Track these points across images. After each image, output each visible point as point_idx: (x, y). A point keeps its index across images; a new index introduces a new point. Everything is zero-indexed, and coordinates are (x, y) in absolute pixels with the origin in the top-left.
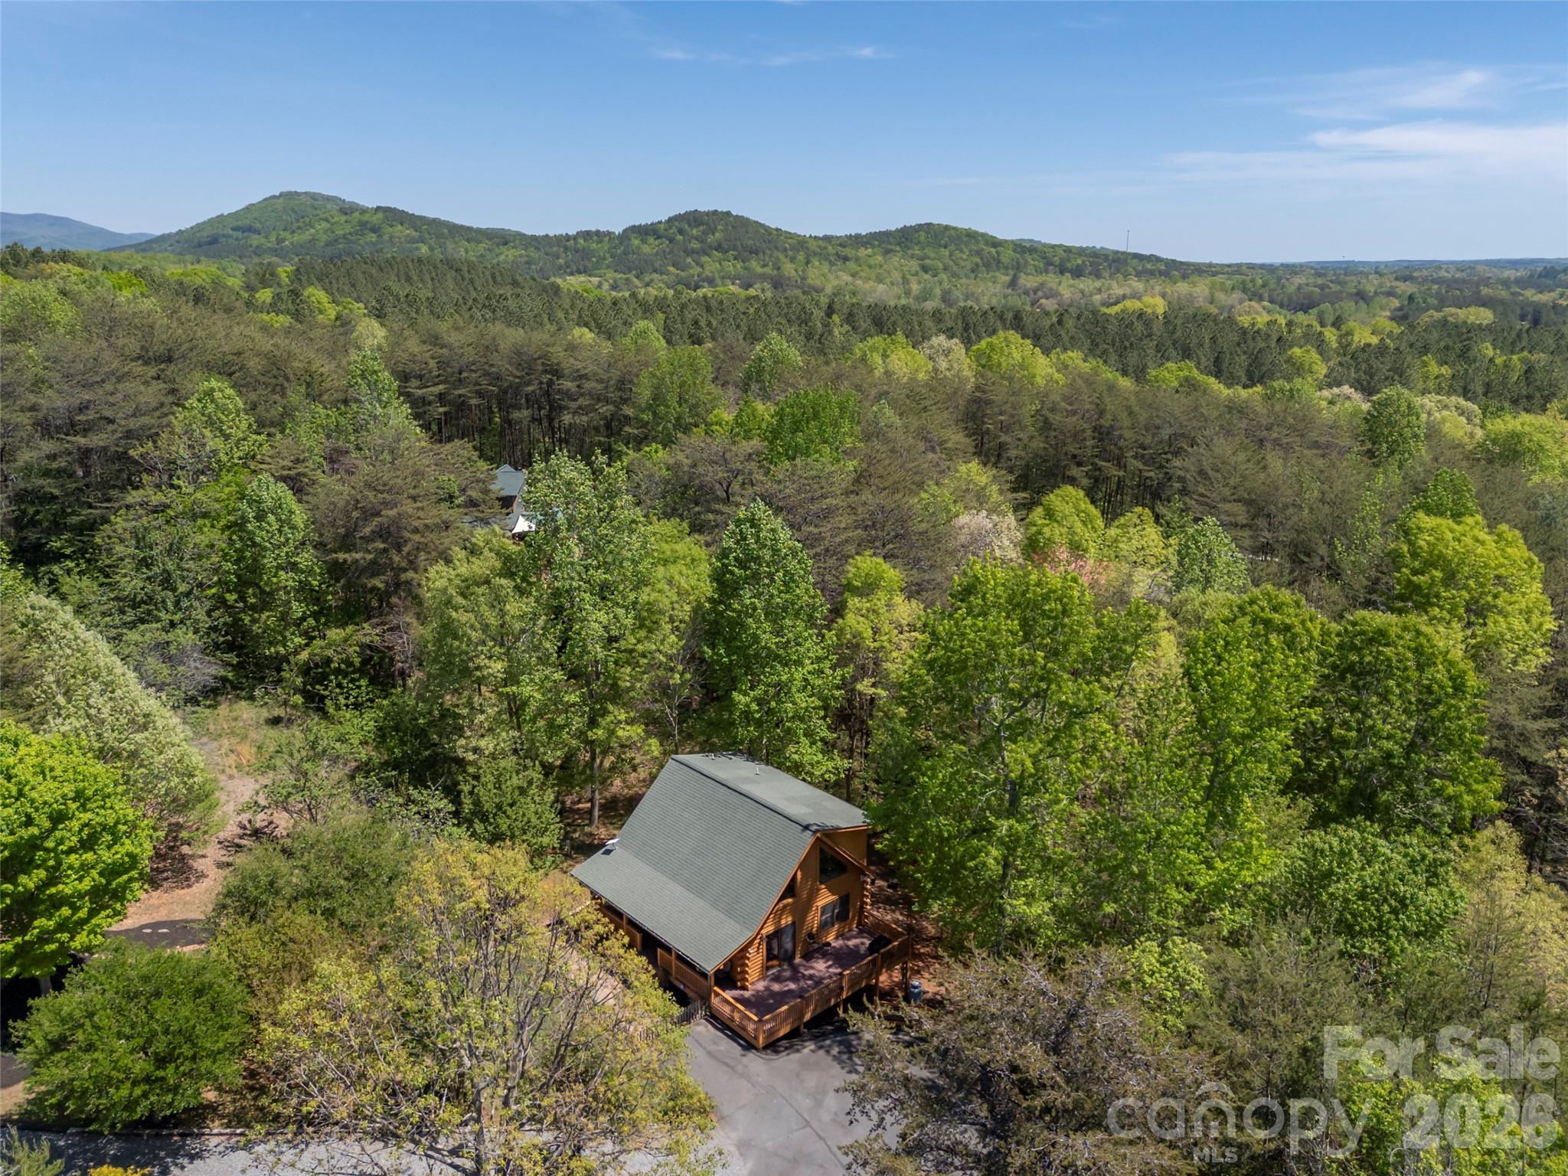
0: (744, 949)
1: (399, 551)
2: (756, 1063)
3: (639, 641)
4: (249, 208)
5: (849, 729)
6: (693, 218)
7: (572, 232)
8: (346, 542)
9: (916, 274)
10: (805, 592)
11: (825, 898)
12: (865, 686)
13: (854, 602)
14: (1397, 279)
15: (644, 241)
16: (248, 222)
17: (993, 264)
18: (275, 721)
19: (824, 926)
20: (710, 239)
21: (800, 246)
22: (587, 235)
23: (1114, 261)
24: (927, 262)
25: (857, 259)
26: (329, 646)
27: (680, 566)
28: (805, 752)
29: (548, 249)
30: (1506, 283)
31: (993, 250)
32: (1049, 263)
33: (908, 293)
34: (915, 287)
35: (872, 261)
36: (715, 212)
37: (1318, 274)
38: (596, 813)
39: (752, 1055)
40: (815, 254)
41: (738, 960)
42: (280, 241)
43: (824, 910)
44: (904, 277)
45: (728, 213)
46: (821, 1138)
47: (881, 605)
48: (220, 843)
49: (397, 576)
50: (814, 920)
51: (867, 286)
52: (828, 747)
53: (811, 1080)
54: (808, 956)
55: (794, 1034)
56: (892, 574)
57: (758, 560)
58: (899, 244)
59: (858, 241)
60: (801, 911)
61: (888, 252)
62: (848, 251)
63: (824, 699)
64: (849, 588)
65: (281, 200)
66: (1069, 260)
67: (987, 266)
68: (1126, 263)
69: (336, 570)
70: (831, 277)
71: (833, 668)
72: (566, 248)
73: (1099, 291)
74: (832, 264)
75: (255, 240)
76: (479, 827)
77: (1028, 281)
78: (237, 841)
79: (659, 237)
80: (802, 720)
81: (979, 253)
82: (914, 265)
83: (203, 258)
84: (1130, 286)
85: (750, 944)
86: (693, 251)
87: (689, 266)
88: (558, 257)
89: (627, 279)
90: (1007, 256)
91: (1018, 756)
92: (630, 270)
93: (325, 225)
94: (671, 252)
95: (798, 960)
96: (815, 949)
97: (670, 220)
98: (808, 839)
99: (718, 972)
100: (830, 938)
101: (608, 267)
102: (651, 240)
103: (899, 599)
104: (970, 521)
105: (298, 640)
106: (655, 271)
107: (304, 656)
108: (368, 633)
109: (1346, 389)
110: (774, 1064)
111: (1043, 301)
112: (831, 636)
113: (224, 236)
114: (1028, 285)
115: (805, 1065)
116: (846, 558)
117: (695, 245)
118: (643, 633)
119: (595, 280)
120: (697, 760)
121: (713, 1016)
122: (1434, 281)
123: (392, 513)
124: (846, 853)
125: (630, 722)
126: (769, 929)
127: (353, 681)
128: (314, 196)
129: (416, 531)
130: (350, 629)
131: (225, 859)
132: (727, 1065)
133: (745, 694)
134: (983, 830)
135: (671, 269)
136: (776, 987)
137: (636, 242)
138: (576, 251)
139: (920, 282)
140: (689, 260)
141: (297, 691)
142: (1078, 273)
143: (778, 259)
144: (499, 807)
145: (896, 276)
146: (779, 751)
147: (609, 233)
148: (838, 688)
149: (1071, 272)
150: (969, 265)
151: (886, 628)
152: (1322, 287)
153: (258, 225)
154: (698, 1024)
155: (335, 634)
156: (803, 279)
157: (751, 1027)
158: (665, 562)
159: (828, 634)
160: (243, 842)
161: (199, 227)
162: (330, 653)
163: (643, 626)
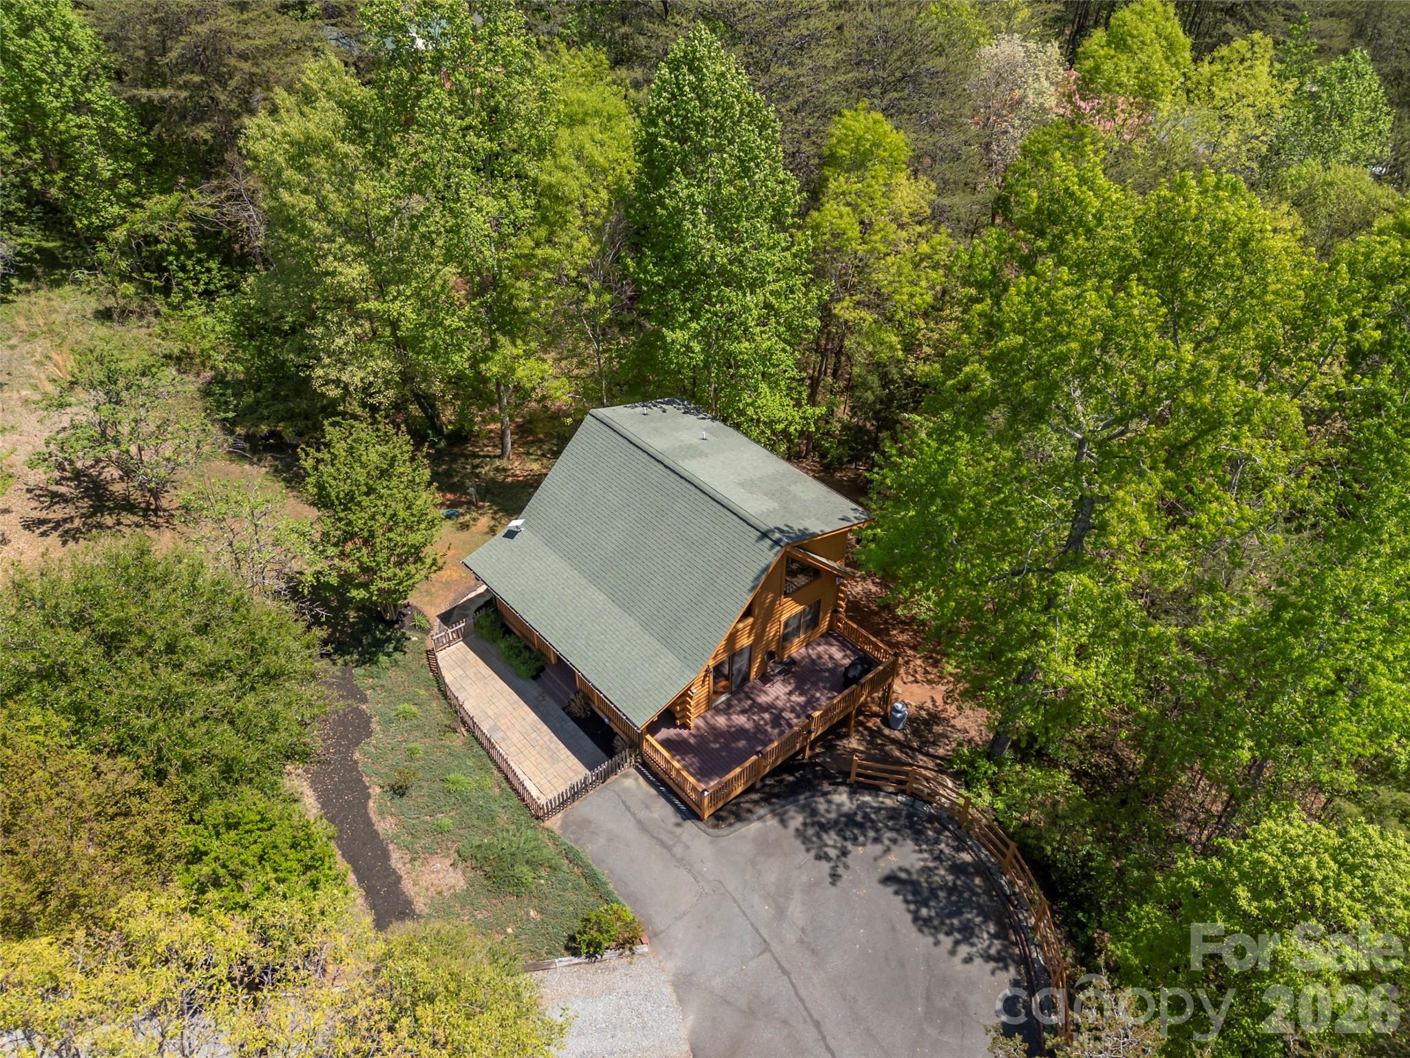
1: (224, 86)
2: (699, 842)
3: (538, 245)
11: (790, 609)
13: (837, 183)
18: (105, 315)
26: (153, 219)
27: (594, 124)
39: (693, 828)
43: (788, 622)
46: (785, 972)
47: (878, 188)
48: (29, 491)
49: (228, 123)
50: (775, 636)
54: (765, 676)
64: (831, 160)
78: (54, 488)
85: (693, 685)
95: (753, 685)
96: (774, 664)
100: (794, 650)
103: (901, 178)
105: (115, 209)
107: (123, 231)
108: (199, 200)
110: (723, 843)
112: (805, 238)
115: (764, 845)
116: (830, 114)
118: (542, 233)
121: (644, 764)
123: (203, 29)
124: (820, 558)
127: (200, 261)
129: (243, 56)
130: (176, 196)
131: (36, 515)
132: (662, 843)
133: (684, 326)
136: (723, 723)
141: (123, 277)
151: (882, 221)
154: (626, 776)
155: (158, 203)
158: (573, 121)
159: (801, 235)
160: (62, 489)
162: (154, 229)
163: (544, 219)
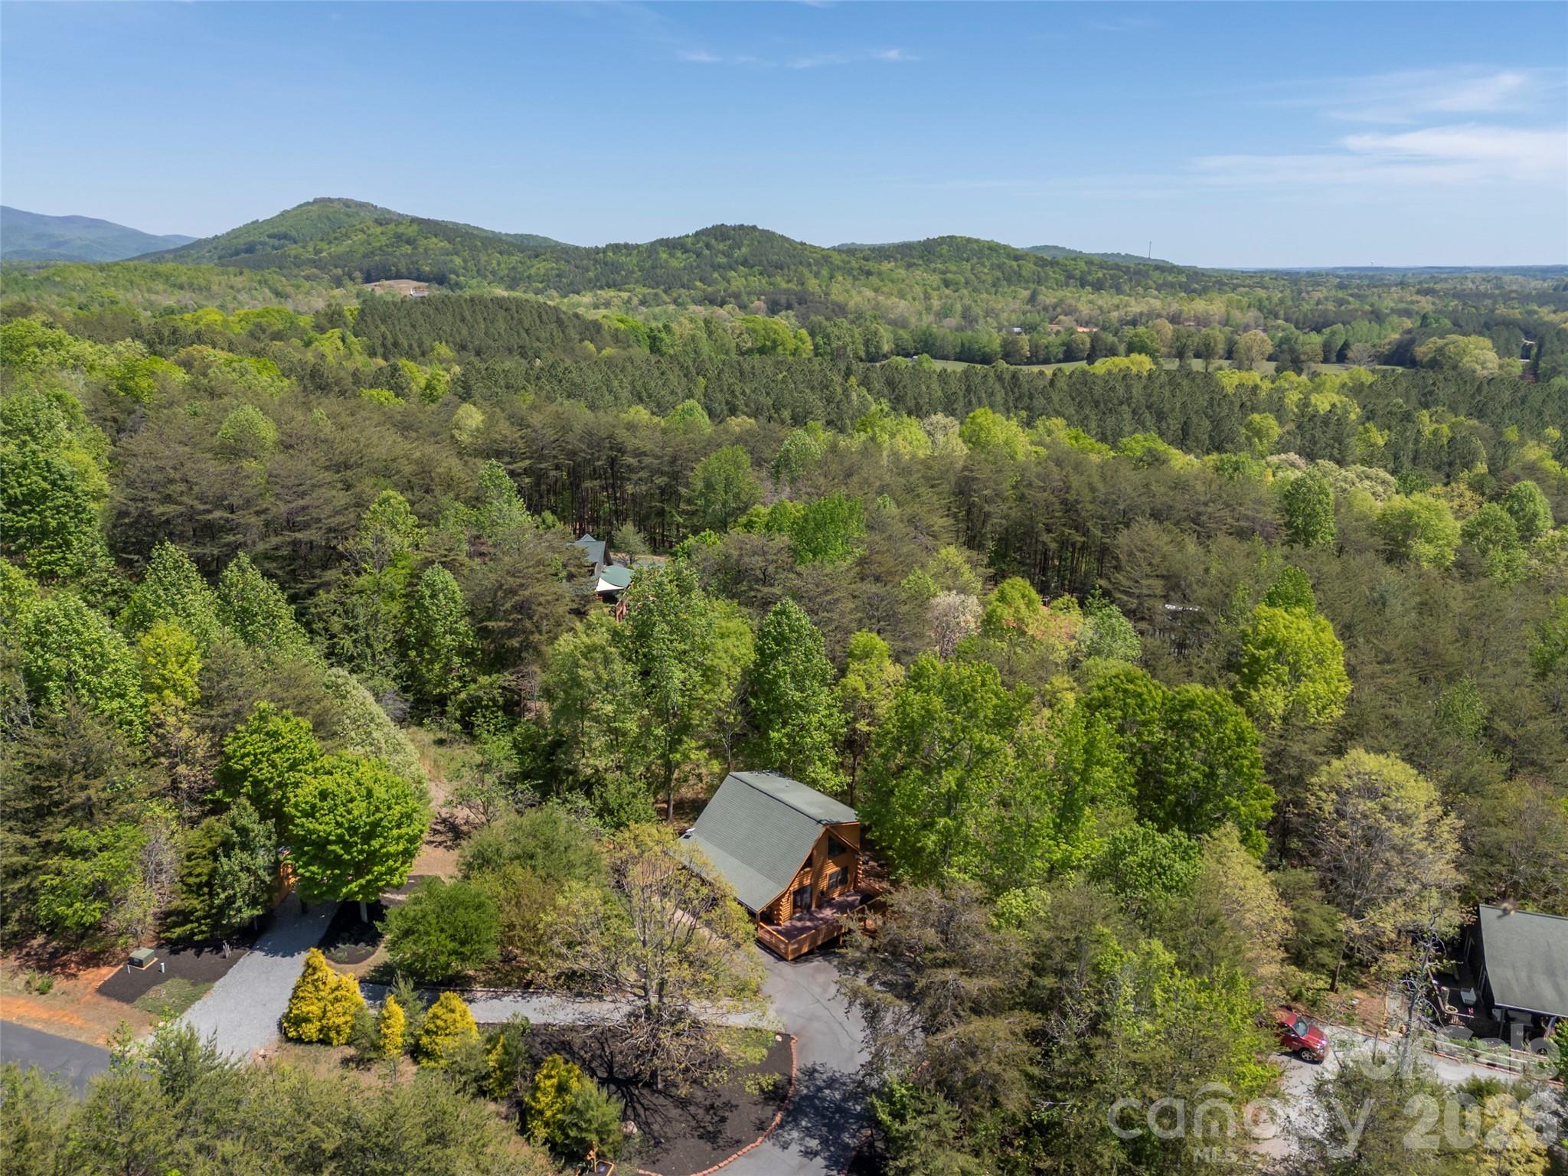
0: (779, 899)
1: (530, 620)
2: (785, 968)
3: (706, 692)
4: (284, 215)
5: (852, 752)
6: (720, 233)
7: (602, 245)
8: (491, 614)
9: (938, 289)
10: (821, 661)
11: (831, 869)
12: (862, 726)
13: (855, 665)
14: (1418, 292)
15: (672, 255)
16: (282, 230)
17: (1014, 278)
18: (441, 742)
19: (831, 887)
20: (737, 253)
21: (826, 261)
22: (616, 248)
23: (1136, 273)
24: (949, 276)
25: (880, 274)
26: (480, 688)
27: (733, 639)
28: (820, 771)
29: (578, 262)
30: (1525, 298)
31: (1014, 264)
32: (1070, 277)
33: (928, 309)
34: (936, 303)
35: (894, 276)
36: (741, 227)
37: (1341, 286)
38: (671, 810)
39: (782, 964)
40: (839, 268)
41: (775, 905)
42: (318, 252)
43: (831, 876)
44: (925, 292)
45: (754, 228)
46: (826, 1008)
47: (874, 668)
49: (527, 638)
50: (824, 884)
51: (889, 302)
52: (836, 768)
53: (821, 978)
54: (820, 907)
55: (810, 952)
56: (881, 644)
57: (788, 640)
58: (921, 257)
59: (882, 253)
60: (818, 875)
61: (909, 266)
62: (871, 265)
63: (834, 735)
64: (851, 655)
65: (315, 208)
66: (1089, 273)
67: (1009, 280)
68: (1146, 275)
69: (483, 633)
70: (854, 293)
71: (840, 712)
72: (596, 261)
73: (1117, 307)
74: (855, 278)
75: (293, 250)
76: (608, 819)
77: (1048, 297)
79: (686, 251)
80: (817, 749)
81: (1000, 267)
82: (935, 279)
83: (245, 270)
84: (1148, 303)
85: (783, 896)
86: (720, 266)
87: (715, 282)
88: (588, 270)
89: (656, 295)
90: (1028, 269)
91: (949, 779)
92: (658, 285)
93: (361, 236)
94: (698, 266)
95: (813, 908)
96: (824, 900)
97: (697, 234)
98: (821, 830)
99: (763, 913)
100: (835, 895)
101: (637, 282)
102: (679, 254)
103: (887, 663)
104: (945, 599)
105: (457, 684)
106: (683, 286)
107: (463, 696)
108: (506, 678)
109: (1293, 456)
111: (1061, 317)
112: (838, 691)
113: (261, 243)
114: (1048, 301)
115: (817, 970)
116: (849, 632)
117: (722, 260)
118: (708, 687)
119: (625, 295)
120: (745, 775)
121: (759, 941)
122: (1456, 296)
123: (526, 592)
124: (845, 840)
125: (699, 748)
126: (796, 886)
127: (492, 713)
128: (347, 203)
129: (540, 605)
130: (495, 676)
133: (778, 731)
134: (928, 826)
135: (698, 284)
136: (799, 924)
137: (664, 256)
138: (606, 264)
139: (941, 298)
140: (716, 275)
141: (457, 721)
142: (1098, 286)
143: (801, 273)
144: (621, 806)
145: (918, 290)
146: (802, 770)
147: (637, 246)
148: (843, 727)
149: (1092, 285)
150: (989, 279)
151: (876, 684)
152: (1341, 302)
153: (294, 233)
155: (484, 680)
156: (827, 294)
157: (782, 946)
158: (722, 636)
159: (836, 689)
160: (438, 827)
161: (235, 234)
162: (481, 693)
163: (708, 682)
